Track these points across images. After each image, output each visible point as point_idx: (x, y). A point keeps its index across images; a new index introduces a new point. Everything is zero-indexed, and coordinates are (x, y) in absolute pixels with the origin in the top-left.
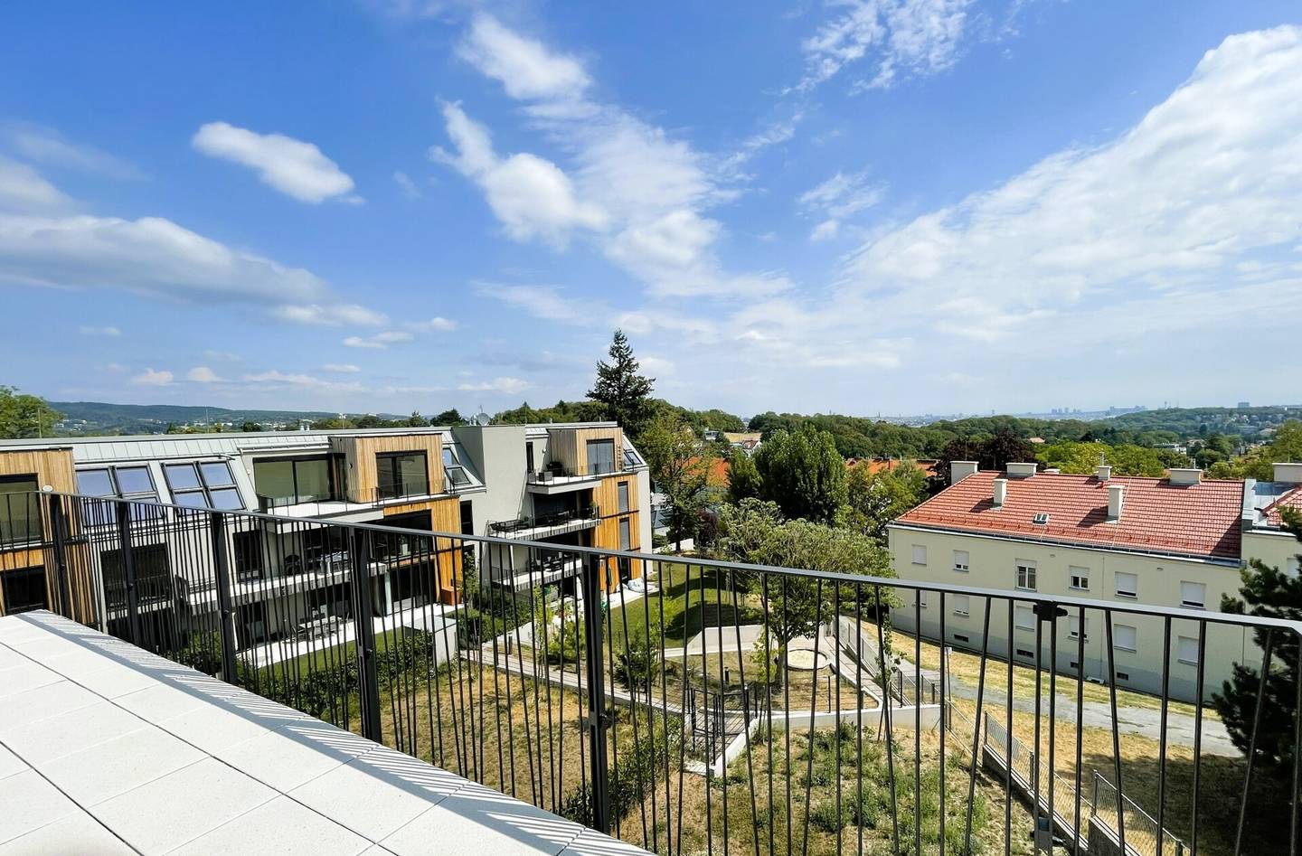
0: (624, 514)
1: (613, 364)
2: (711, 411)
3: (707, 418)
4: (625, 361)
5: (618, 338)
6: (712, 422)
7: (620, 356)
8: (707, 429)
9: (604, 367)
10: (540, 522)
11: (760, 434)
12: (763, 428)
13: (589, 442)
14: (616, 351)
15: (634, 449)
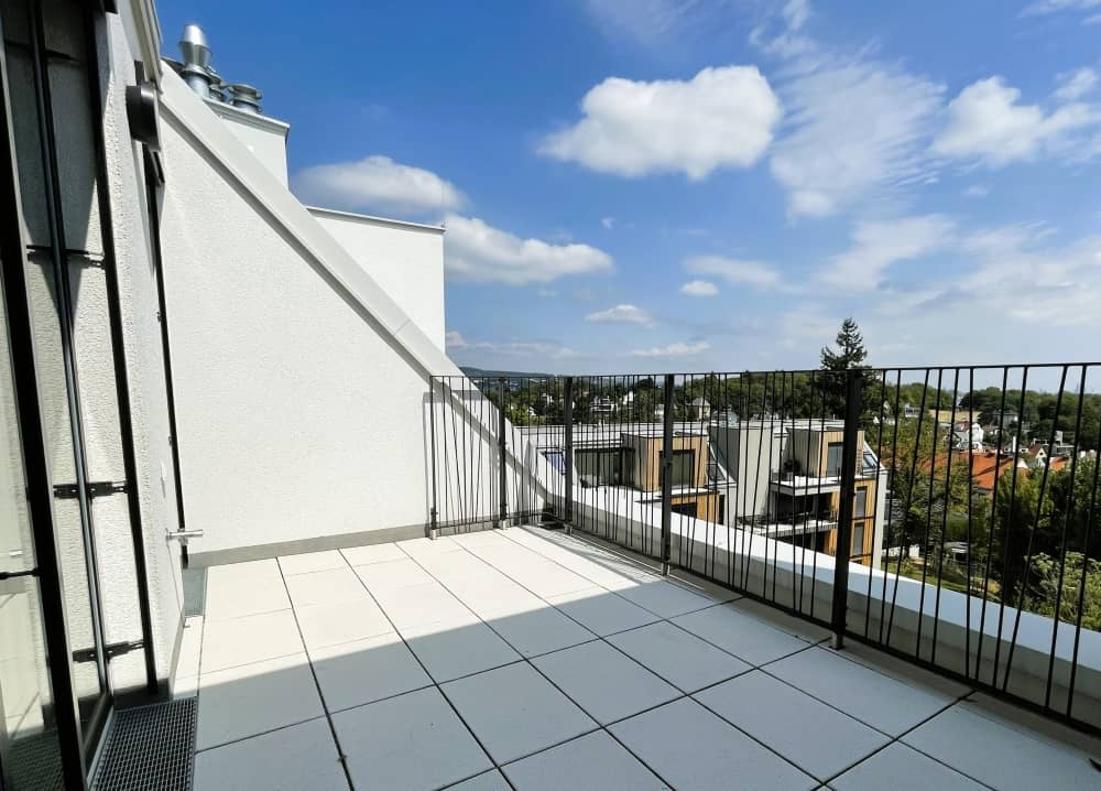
0: (860, 518)
1: (839, 351)
2: (914, 385)
3: (909, 393)
4: (853, 349)
5: (847, 326)
6: (914, 396)
7: (848, 345)
8: (907, 406)
9: (828, 354)
10: (781, 519)
11: (979, 413)
12: (982, 407)
13: (830, 445)
14: (844, 339)
15: (871, 451)
